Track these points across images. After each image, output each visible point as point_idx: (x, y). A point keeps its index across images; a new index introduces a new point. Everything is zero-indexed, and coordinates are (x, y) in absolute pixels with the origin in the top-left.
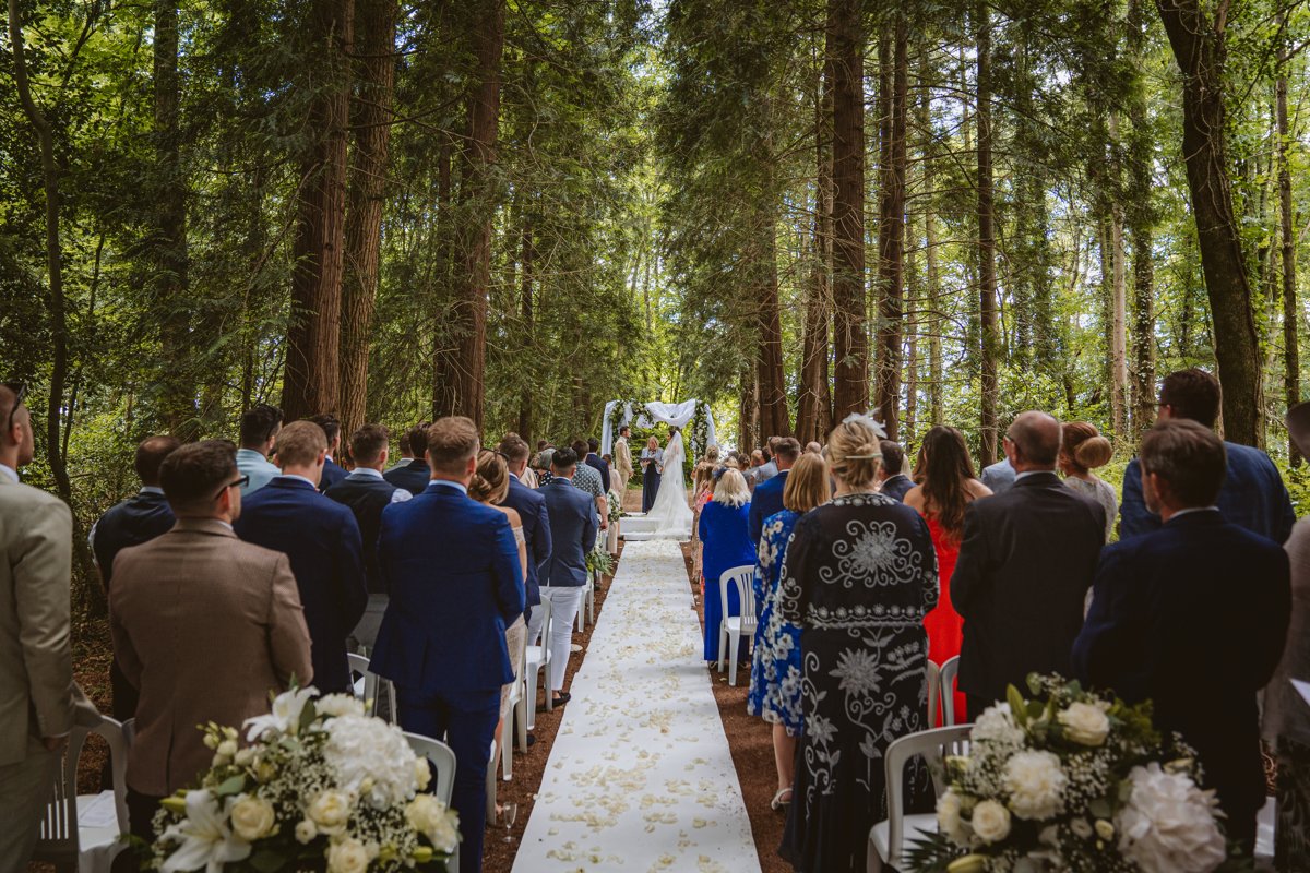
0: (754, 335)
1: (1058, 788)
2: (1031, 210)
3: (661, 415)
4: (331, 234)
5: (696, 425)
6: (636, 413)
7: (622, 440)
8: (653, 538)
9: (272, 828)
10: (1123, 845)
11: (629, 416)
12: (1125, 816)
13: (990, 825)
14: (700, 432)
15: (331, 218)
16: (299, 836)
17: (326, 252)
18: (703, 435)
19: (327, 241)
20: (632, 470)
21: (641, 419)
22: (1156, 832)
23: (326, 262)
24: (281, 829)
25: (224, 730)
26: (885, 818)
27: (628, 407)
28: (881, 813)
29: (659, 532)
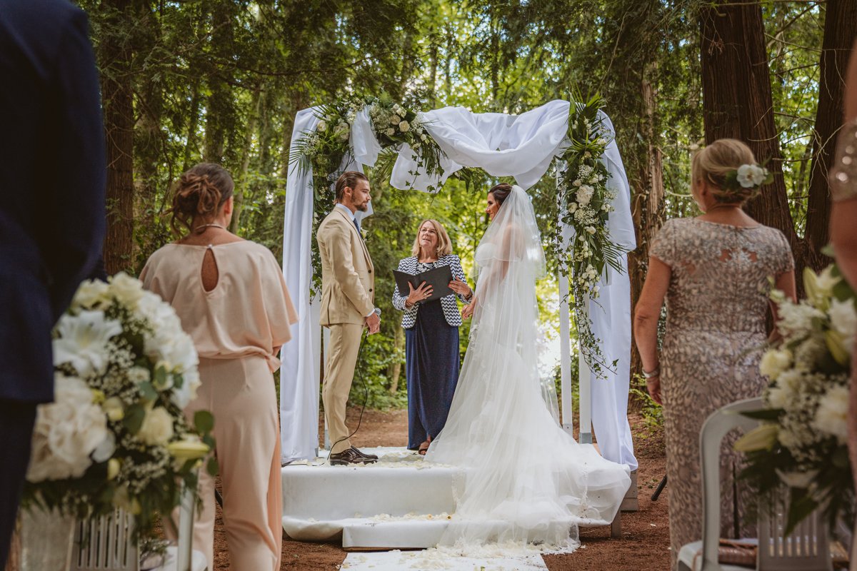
3: (464, 143)
5: (571, 176)
6: (389, 138)
7: (340, 214)
8: (447, 537)
11: (365, 151)
14: (585, 194)
18: (595, 202)
20: (371, 310)
21: (405, 161)
27: (360, 121)
29: (470, 516)
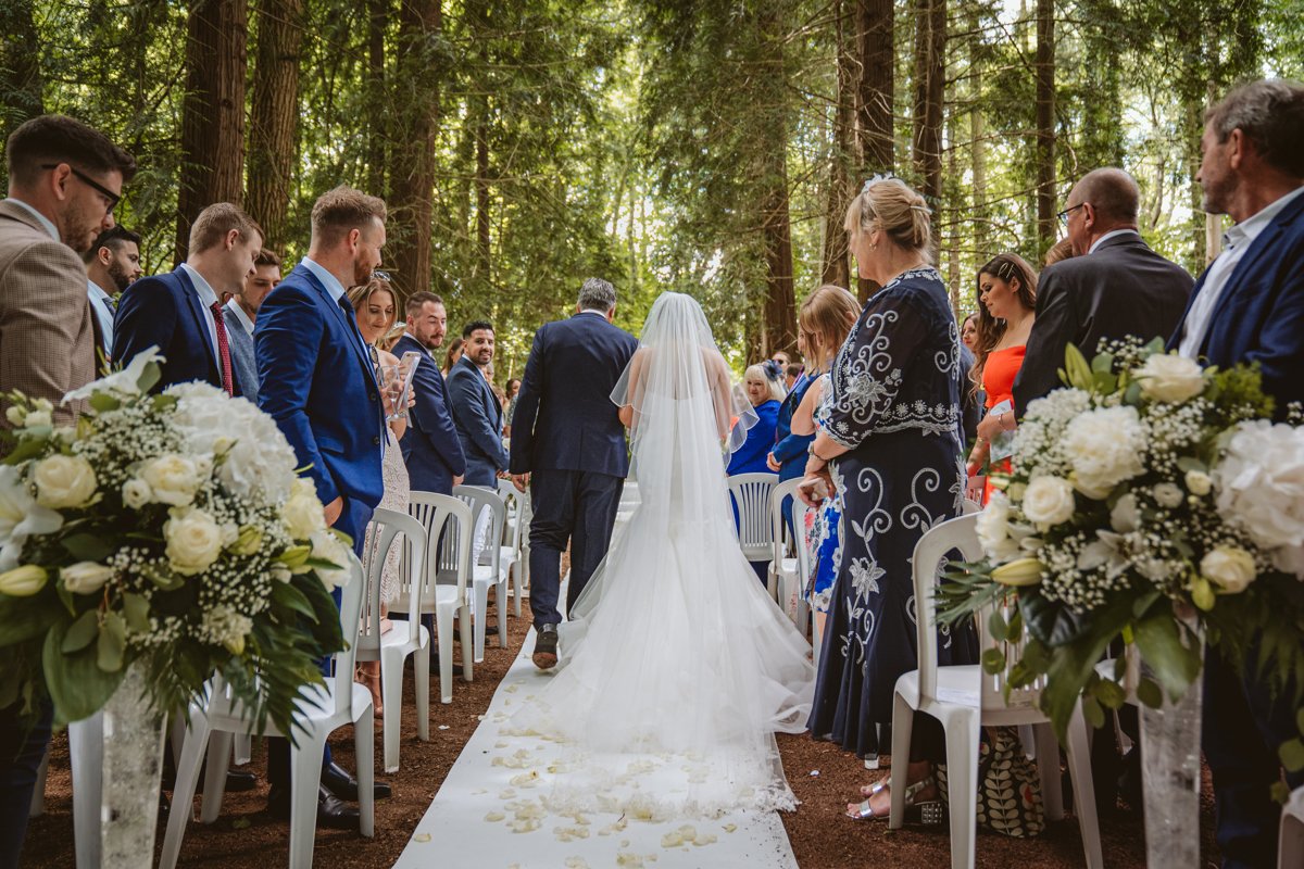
0: (762, 268)
1: (1135, 440)
2: (1101, 101)
4: (229, 88)
9: (92, 497)
10: (1223, 503)
12: (1226, 469)
13: (1044, 503)
15: (229, 67)
16: (128, 499)
17: (224, 111)
19: (224, 95)
22: (1269, 479)
23: (224, 123)
24: (103, 497)
25: (33, 401)
26: (915, 668)
28: (910, 663)
